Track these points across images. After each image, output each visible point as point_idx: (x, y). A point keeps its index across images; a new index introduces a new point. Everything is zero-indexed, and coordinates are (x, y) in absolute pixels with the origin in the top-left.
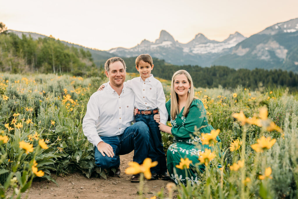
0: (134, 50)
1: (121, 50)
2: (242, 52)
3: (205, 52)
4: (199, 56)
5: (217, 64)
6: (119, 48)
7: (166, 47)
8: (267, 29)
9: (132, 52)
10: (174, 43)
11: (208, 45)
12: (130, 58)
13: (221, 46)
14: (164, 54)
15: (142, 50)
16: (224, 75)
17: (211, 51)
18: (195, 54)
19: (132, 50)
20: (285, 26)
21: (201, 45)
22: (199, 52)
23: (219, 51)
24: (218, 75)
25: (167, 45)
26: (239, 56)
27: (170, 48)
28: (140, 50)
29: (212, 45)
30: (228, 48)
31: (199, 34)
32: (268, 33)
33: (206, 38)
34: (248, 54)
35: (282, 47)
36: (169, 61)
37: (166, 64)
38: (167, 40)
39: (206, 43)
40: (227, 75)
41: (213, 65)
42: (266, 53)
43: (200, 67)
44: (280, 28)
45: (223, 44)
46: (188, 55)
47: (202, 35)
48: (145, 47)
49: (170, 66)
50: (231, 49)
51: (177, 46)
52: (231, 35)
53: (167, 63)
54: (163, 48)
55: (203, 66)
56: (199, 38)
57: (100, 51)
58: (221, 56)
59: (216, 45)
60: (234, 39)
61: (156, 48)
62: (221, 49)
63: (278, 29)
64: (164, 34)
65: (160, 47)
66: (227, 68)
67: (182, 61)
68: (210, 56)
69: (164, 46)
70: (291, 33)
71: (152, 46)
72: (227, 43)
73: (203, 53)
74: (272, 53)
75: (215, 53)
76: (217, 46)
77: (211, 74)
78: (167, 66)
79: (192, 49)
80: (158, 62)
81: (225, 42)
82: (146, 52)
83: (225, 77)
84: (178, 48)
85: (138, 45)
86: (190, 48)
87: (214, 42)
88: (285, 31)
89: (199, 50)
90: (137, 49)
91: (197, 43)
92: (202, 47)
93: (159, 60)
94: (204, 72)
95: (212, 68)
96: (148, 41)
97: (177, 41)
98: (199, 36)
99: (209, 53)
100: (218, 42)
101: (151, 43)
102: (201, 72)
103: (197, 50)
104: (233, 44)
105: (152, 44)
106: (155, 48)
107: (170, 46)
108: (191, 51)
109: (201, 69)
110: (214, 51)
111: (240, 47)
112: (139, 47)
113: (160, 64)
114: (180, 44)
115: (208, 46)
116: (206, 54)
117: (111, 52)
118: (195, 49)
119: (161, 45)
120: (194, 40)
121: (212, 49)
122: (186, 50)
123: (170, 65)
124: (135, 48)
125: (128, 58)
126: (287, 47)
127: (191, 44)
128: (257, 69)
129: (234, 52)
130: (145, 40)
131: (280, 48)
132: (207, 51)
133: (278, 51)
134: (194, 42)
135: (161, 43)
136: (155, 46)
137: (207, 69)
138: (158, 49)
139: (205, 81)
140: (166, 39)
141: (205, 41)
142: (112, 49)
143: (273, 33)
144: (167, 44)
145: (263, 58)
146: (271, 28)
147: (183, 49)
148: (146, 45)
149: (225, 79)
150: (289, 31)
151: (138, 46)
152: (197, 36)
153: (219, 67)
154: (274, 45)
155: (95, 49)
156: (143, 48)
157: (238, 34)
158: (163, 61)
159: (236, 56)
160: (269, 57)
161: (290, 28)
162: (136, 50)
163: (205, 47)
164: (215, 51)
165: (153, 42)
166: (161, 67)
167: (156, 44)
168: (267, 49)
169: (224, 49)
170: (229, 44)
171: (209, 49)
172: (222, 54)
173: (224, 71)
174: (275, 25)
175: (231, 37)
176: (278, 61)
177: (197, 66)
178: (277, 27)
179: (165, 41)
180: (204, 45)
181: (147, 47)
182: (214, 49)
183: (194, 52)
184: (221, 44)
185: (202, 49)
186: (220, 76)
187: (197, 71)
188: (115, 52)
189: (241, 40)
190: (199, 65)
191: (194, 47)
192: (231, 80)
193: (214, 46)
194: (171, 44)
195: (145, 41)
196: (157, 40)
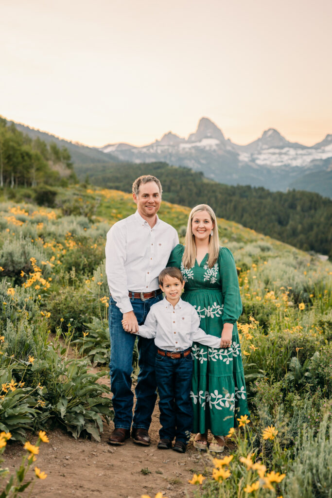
0: (148, 150)
1: (124, 148)
3: (280, 164)
4: (266, 170)
5: (299, 188)
6: (121, 145)
7: (208, 148)
9: (145, 153)
10: (224, 142)
11: (284, 150)
12: (141, 164)
13: (310, 154)
14: (203, 162)
15: (162, 152)
16: (310, 208)
17: (290, 162)
18: (259, 165)
19: (145, 150)
21: (272, 150)
22: (268, 162)
23: (304, 165)
24: (299, 208)
25: (211, 146)
27: (215, 151)
28: (159, 152)
29: (292, 152)
30: (321, 160)
31: (270, 130)
33: (282, 139)
36: (212, 176)
37: (205, 181)
38: (211, 137)
39: (282, 148)
40: (316, 209)
41: (291, 189)
43: (268, 191)
45: (313, 151)
46: (247, 167)
47: (275, 131)
48: (169, 145)
49: (212, 186)
50: (327, 161)
51: (229, 148)
52: (328, 136)
53: (208, 179)
54: (201, 150)
55: (274, 189)
56: (270, 136)
57: (87, 147)
58: (308, 172)
59: (300, 152)
61: (190, 149)
62: (308, 159)
64: (207, 126)
65: (196, 148)
66: (317, 195)
67: (235, 176)
68: (286, 171)
69: (205, 147)
71: (182, 146)
72: (319, 151)
73: (275, 164)
75: (297, 167)
76: (302, 155)
77: (286, 204)
78: (208, 185)
79: (255, 156)
80: (192, 175)
81: (317, 147)
82: (171, 155)
83: (313, 212)
84: (229, 152)
85: (157, 141)
86: (252, 155)
87: (296, 146)
89: (268, 159)
90: (155, 148)
91: (265, 146)
92: (274, 154)
93: (193, 171)
94: (275, 199)
95: (289, 193)
96: (175, 136)
97: (229, 140)
98: (270, 133)
99: (285, 166)
100: (303, 147)
101: (182, 139)
102: (269, 200)
103: (265, 159)
104: (330, 151)
105: (184, 141)
106: (187, 150)
107: (214, 147)
108: (253, 160)
109: (270, 194)
110: (295, 163)
112: (157, 146)
113: (194, 180)
114: (234, 146)
115: (285, 154)
116: (281, 166)
117: (106, 151)
118: (262, 157)
119: (198, 144)
120: (259, 140)
121: (292, 159)
122: (244, 157)
123: (212, 182)
124: (151, 146)
125: (136, 164)
127: (255, 147)
130: (170, 133)
132: (282, 162)
134: (260, 144)
135: (200, 141)
136: (188, 146)
137: (280, 195)
138: (193, 151)
139: (273, 217)
140: (209, 135)
141: (281, 144)
142: (109, 146)
144: (209, 143)
147: (238, 155)
148: (171, 143)
149: (312, 217)
151: (157, 143)
152: (265, 132)
153: (303, 194)
155: (77, 143)
156: (166, 147)
158: (201, 174)
162: (152, 151)
163: (280, 154)
164: (297, 163)
165: (184, 139)
166: (195, 185)
167: (189, 141)
169: (313, 161)
170: (324, 152)
171: (285, 159)
172: (309, 169)
173: (311, 201)
175: (328, 140)
177: (262, 189)
179: (207, 137)
180: (277, 151)
181: (173, 146)
182: (295, 159)
183: (258, 162)
184: (310, 151)
185: (274, 157)
186: (303, 210)
187: (260, 197)
188: (114, 152)
190: (266, 187)
191: (260, 153)
192: (322, 219)
193: (297, 154)
194: (217, 145)
195: (169, 136)
196: (192, 135)
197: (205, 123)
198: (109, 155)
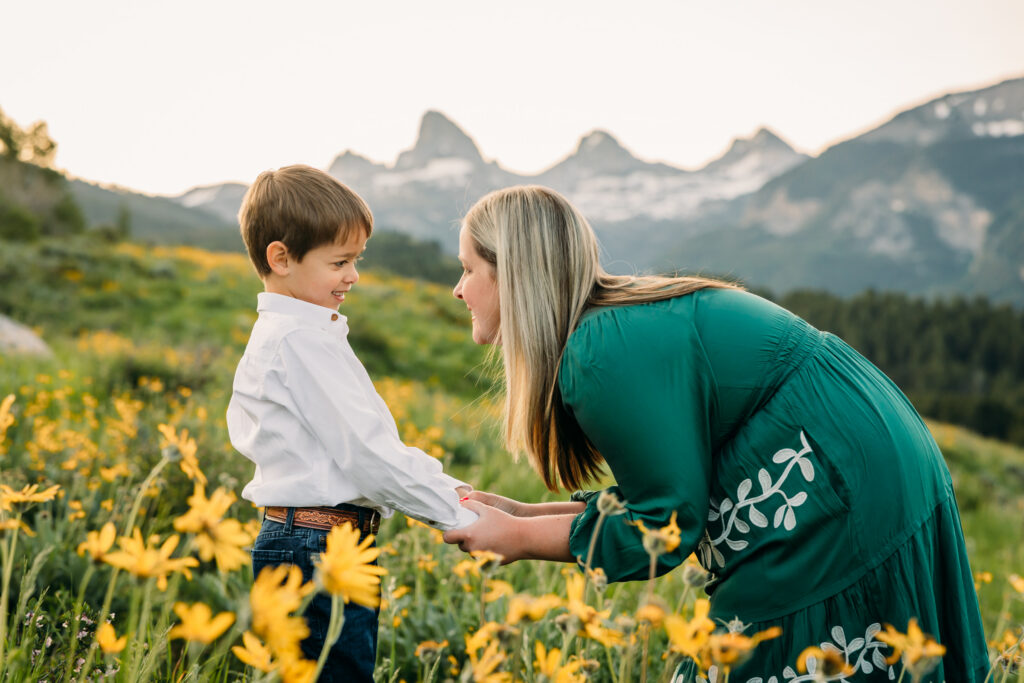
2: (789, 216)
3: (623, 216)
6: (225, 185)
7: (444, 184)
8: (902, 117)
10: (485, 171)
11: (634, 179)
13: (693, 186)
17: (648, 209)
20: (980, 108)
21: (602, 182)
23: (682, 214)
25: (451, 178)
26: (770, 237)
27: (460, 189)
29: (652, 184)
30: (724, 201)
31: (594, 134)
32: (903, 134)
33: (624, 153)
34: (815, 228)
35: (965, 201)
38: (449, 155)
39: (624, 173)
42: (897, 226)
44: (956, 116)
45: (703, 180)
50: (738, 203)
52: (737, 142)
54: (429, 190)
56: (596, 150)
58: (693, 232)
59: (672, 182)
60: (752, 161)
61: (401, 187)
62: (692, 200)
63: (946, 121)
64: (439, 132)
65: (416, 185)
68: (641, 231)
69: (437, 180)
70: (1005, 140)
71: (382, 181)
72: (719, 178)
73: (616, 216)
74: (920, 225)
75: (665, 220)
76: (677, 190)
81: (713, 169)
87: (660, 169)
88: (979, 130)
89: (596, 204)
91: (586, 173)
92: (607, 190)
96: (360, 160)
97: (495, 163)
98: (596, 141)
100: (677, 172)
104: (745, 180)
105: (382, 168)
106: (394, 192)
107: (461, 182)
110: (659, 212)
111: (780, 201)
115: (638, 188)
116: (628, 220)
117: (194, 201)
118: (579, 199)
119: (419, 175)
120: (570, 159)
121: (651, 202)
126: (986, 200)
128: (872, 293)
129: (749, 216)
130: (348, 154)
131: (953, 205)
132: (629, 209)
133: (949, 218)
135: (423, 165)
136: (394, 181)
138: (409, 193)
140: (445, 149)
141: (621, 165)
142: (197, 190)
143: (926, 137)
144: (448, 170)
145: (884, 246)
146: (917, 115)
148: (353, 176)
150: (996, 129)
152: (584, 140)
154: (930, 190)
155: (114, 187)
157: (768, 139)
159: (759, 235)
160: (906, 244)
161: (1000, 118)
163: (623, 190)
164: (665, 210)
165: (384, 165)
167: (399, 168)
168: (898, 205)
169: (706, 203)
170: (727, 179)
171: (637, 202)
172: (695, 224)
174: (933, 103)
175: (738, 150)
176: (949, 261)
178: (942, 111)
179: (439, 156)
180: (613, 182)
182: (660, 198)
184: (693, 180)
185: (607, 199)
189: (780, 164)
193: (663, 189)
194: (469, 176)
195: (347, 158)
196: (403, 155)
197: (435, 123)
198: (198, 212)
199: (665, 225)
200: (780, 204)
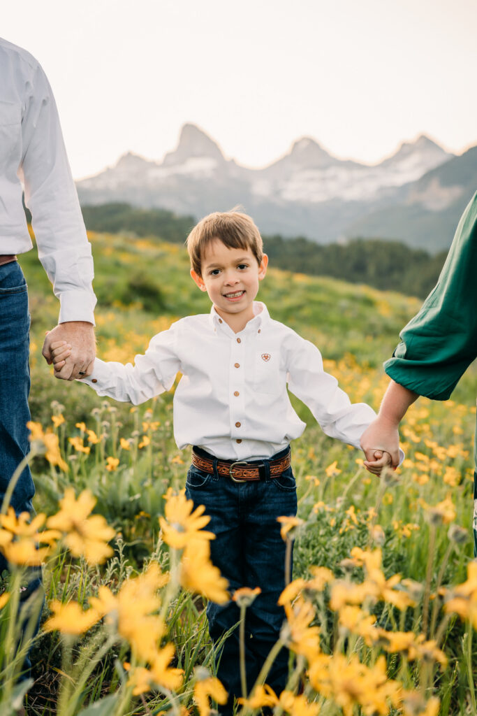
0: (94, 184)
2: (440, 197)
3: (323, 198)
4: (301, 210)
7: (197, 176)
9: (88, 190)
10: (225, 165)
11: (331, 172)
13: (373, 178)
14: (191, 199)
15: (118, 186)
16: (391, 269)
17: (341, 193)
18: (288, 202)
19: (87, 185)
21: (308, 174)
22: (303, 196)
23: (365, 197)
25: (202, 172)
26: (427, 213)
27: (210, 180)
28: (113, 185)
29: (344, 175)
30: (394, 188)
31: (304, 139)
33: (324, 154)
38: (201, 155)
39: (324, 168)
45: (381, 172)
46: (267, 206)
47: (312, 142)
48: (130, 174)
50: (405, 188)
51: (233, 174)
52: (404, 145)
54: (186, 180)
56: (304, 151)
58: (372, 210)
59: (357, 174)
60: (415, 158)
61: (167, 178)
62: (372, 186)
64: (193, 138)
65: (178, 177)
68: (336, 208)
69: (191, 173)
71: (154, 174)
72: (391, 170)
73: (318, 198)
75: (353, 201)
76: (361, 179)
79: (281, 185)
80: (174, 223)
81: (387, 164)
82: (134, 190)
84: (236, 181)
85: (108, 169)
86: (275, 183)
87: (350, 165)
89: (303, 189)
90: (106, 180)
91: (297, 167)
92: (312, 179)
96: (138, 159)
97: (233, 161)
98: (304, 145)
99: (334, 200)
101: (151, 163)
103: (297, 190)
104: (410, 172)
105: (153, 165)
106: (162, 181)
107: (209, 174)
108: (277, 193)
110: (349, 195)
111: (434, 186)
112: (109, 177)
114: (243, 170)
115: (334, 178)
118: (292, 186)
119: (180, 169)
120: (286, 158)
121: (343, 188)
122: (261, 189)
124: (98, 177)
127: (281, 168)
129: (412, 198)
130: (129, 154)
132: (327, 193)
134: (288, 164)
135: (183, 162)
136: (162, 174)
138: (173, 182)
140: (198, 151)
141: (322, 162)
144: (200, 166)
147: (251, 184)
148: (133, 170)
151: (109, 172)
152: (296, 144)
156: (125, 178)
157: (426, 143)
159: (419, 210)
162: (101, 185)
163: (324, 179)
164: (353, 194)
165: (155, 162)
167: (166, 164)
169: (381, 189)
170: (397, 172)
171: (333, 187)
172: (374, 204)
175: (405, 151)
179: (194, 156)
180: (317, 174)
181: (137, 175)
182: (349, 187)
183: (286, 196)
184: (373, 173)
185: (312, 186)
189: (434, 160)
191: (288, 180)
193: (351, 179)
194: (215, 170)
195: (129, 158)
196: (168, 155)
197: (191, 132)
199: (353, 204)
200: (435, 189)
